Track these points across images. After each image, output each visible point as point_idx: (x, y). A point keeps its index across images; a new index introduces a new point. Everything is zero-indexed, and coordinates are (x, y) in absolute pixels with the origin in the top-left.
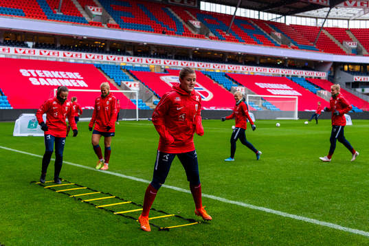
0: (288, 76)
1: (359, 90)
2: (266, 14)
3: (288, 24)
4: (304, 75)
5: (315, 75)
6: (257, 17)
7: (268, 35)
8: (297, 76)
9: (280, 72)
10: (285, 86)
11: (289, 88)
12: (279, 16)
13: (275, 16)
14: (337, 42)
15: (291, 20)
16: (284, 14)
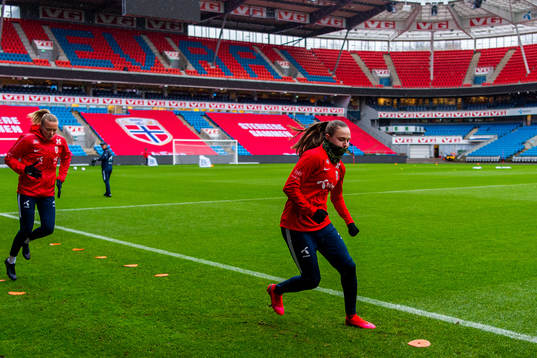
0: (291, 114)
1: (383, 128)
2: (278, 37)
3: (308, 48)
4: (313, 111)
5: (329, 112)
6: (266, 42)
7: (271, 64)
8: (303, 114)
9: (280, 109)
10: (279, 127)
11: (283, 128)
12: (296, 38)
13: (290, 38)
14: (365, 70)
15: (313, 43)
16: (305, 36)
